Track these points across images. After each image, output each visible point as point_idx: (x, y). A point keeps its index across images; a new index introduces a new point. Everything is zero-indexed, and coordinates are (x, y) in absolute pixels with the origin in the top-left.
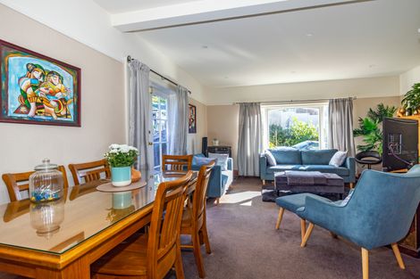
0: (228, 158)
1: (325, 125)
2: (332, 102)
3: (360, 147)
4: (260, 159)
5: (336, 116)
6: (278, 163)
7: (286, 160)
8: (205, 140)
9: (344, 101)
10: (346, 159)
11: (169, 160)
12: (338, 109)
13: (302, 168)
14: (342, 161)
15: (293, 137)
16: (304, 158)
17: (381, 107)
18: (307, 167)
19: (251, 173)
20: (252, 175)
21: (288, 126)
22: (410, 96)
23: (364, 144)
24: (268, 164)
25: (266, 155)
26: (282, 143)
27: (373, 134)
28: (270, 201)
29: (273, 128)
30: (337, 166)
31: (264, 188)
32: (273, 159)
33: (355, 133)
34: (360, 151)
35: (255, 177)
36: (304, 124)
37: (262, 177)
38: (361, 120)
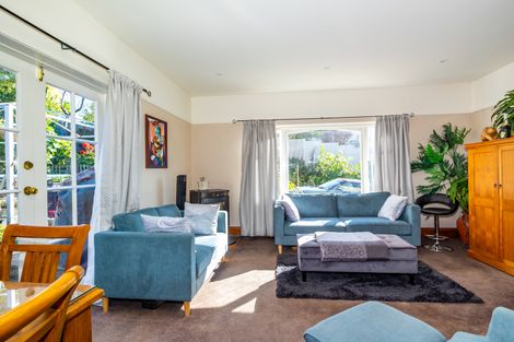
0: (219, 212)
1: (370, 155)
2: (380, 119)
3: (421, 188)
4: (275, 210)
5: (386, 142)
6: (303, 216)
7: (315, 210)
8: (181, 181)
9: (397, 118)
10: (405, 208)
11: (21, 241)
12: (389, 130)
13: (341, 224)
14: (399, 212)
15: (319, 174)
16: (342, 206)
17: (447, 128)
18: (348, 222)
19: (260, 232)
20: (262, 234)
21: (312, 159)
22: (506, 107)
23: (427, 183)
24: (287, 219)
25: (282, 204)
26: (305, 181)
27: (437, 168)
28: (290, 295)
29: (293, 161)
30: (392, 219)
31: (281, 262)
32: (295, 211)
33: (414, 167)
34: (421, 195)
35: (266, 238)
36: (332, 156)
37: (277, 241)
38: (421, 148)
